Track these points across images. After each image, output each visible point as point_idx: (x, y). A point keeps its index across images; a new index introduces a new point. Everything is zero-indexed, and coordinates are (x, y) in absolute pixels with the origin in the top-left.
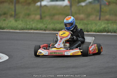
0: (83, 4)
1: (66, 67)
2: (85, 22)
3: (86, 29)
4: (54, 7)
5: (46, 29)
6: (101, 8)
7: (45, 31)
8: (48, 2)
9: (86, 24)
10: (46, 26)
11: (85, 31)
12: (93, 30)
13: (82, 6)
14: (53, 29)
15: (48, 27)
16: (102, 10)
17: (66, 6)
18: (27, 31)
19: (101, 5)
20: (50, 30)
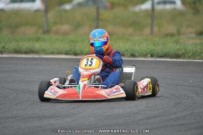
0: (68, 7)
1: (39, 117)
2: (72, 37)
3: (73, 50)
4: (17, 12)
5: (3, 50)
6: (98, 14)
7: (2, 54)
8: (7, 4)
9: (73, 41)
10: (3, 45)
11: (72, 53)
12: (84, 52)
13: (66, 11)
14: (15, 49)
15: (6, 47)
16: (101, 17)
17: (37, 11)
19: (98, 9)
20: (10, 53)
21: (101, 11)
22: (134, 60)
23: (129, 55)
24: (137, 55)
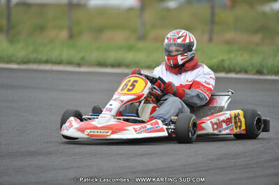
0: (172, 4)
5: (81, 62)
6: (213, 14)
10: (82, 54)
14: (97, 61)
15: (86, 58)
17: (130, 9)
18: (35, 67)
21: (217, 11)
22: (261, 80)
23: (254, 71)
24: (265, 71)
